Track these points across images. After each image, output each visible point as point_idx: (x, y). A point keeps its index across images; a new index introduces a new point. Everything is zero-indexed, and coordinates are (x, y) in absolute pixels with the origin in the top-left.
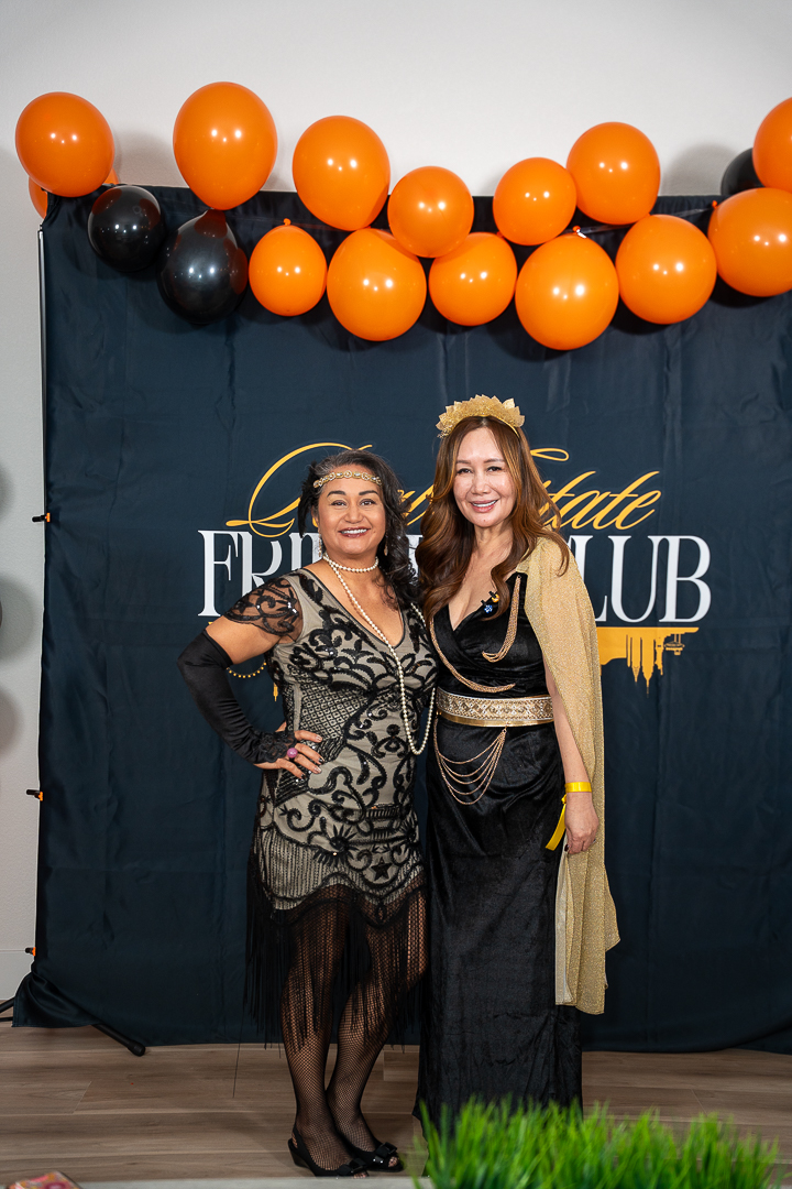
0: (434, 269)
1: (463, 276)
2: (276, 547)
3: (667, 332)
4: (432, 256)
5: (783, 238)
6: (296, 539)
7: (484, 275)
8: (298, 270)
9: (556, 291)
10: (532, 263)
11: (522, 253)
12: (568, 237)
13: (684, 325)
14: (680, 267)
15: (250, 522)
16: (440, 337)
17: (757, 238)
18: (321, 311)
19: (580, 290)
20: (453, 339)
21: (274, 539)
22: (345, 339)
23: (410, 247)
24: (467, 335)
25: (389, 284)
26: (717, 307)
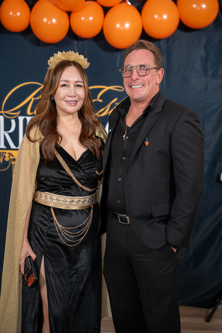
0: (72, 16)
1: (83, 18)
2: (13, 122)
3: (161, 42)
4: (71, 10)
5: (204, 6)
6: (21, 119)
7: (91, 18)
8: (18, 14)
9: (118, 26)
10: (109, 14)
11: (106, 10)
12: (123, 4)
13: (168, 39)
14: (165, 17)
15: (3, 112)
16: (76, 42)
17: (194, 6)
18: (28, 31)
19: (127, 26)
20: (81, 43)
21: (12, 119)
22: (38, 42)
23: (62, 7)
24: (86, 42)
25: (54, 21)
26: (180, 32)
